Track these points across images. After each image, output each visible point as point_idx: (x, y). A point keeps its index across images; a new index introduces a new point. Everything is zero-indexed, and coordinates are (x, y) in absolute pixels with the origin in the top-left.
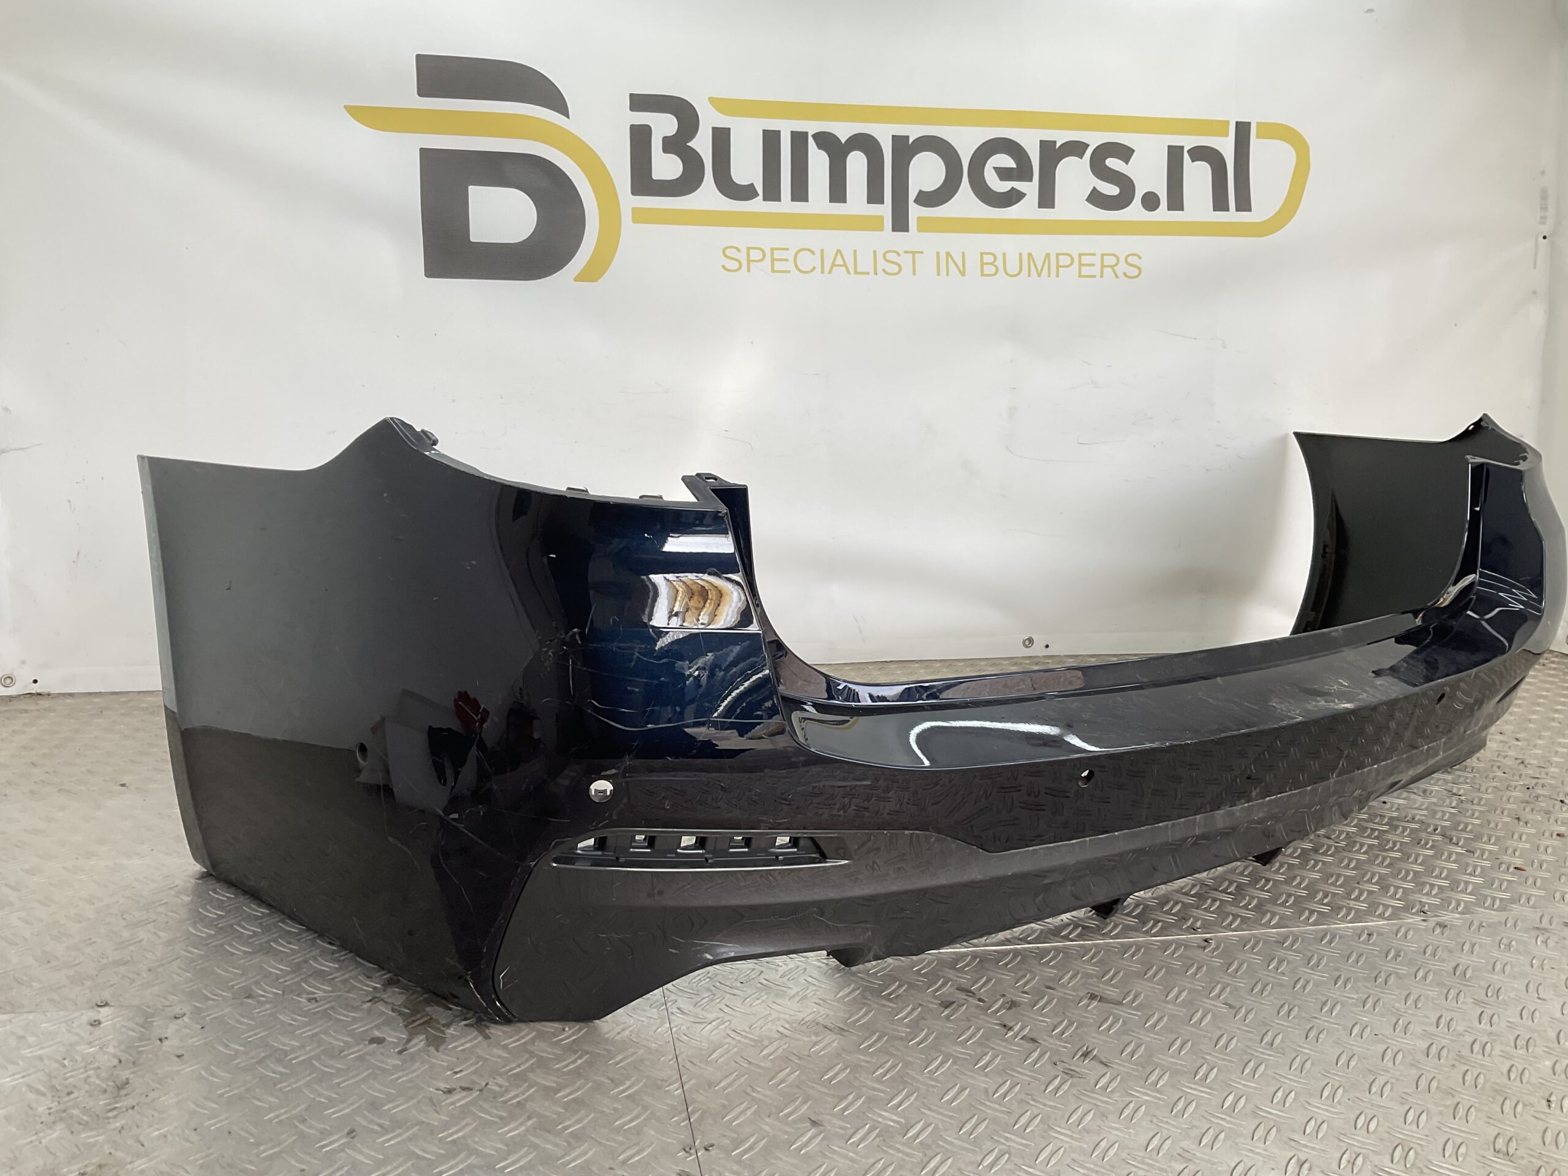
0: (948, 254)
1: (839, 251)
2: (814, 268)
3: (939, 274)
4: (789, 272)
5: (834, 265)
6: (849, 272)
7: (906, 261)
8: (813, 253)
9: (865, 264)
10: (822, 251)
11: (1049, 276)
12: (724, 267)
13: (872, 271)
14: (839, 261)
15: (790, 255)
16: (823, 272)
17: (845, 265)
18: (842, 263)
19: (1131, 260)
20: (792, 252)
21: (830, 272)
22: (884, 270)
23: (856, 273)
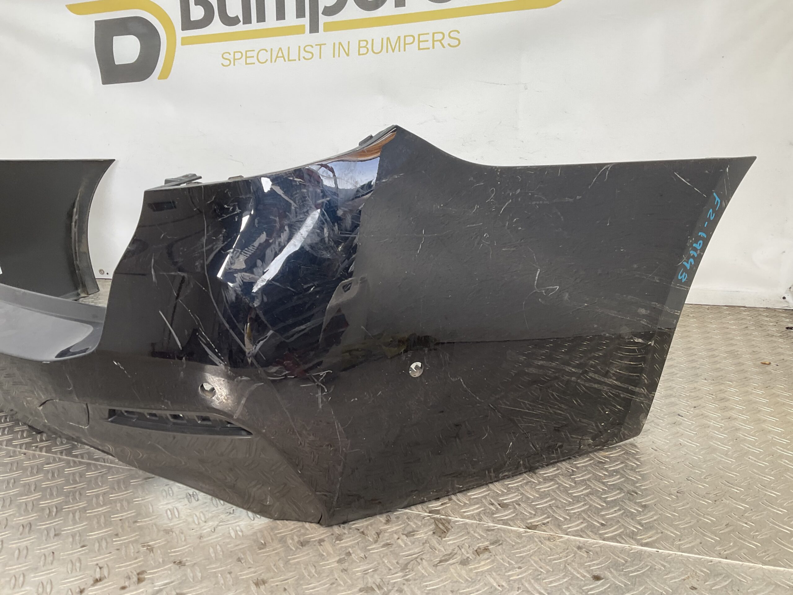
0: (340, 43)
1: (280, 48)
2: (267, 60)
3: (334, 57)
4: (254, 63)
5: (277, 57)
6: (285, 61)
7: (316, 50)
8: (267, 51)
9: (294, 55)
10: (272, 49)
11: (399, 51)
12: (222, 64)
13: (297, 60)
14: (280, 55)
15: (255, 54)
16: (271, 62)
17: (283, 57)
18: (282, 55)
19: (452, 35)
20: (256, 53)
21: (275, 62)
22: (304, 57)
23: (289, 60)
